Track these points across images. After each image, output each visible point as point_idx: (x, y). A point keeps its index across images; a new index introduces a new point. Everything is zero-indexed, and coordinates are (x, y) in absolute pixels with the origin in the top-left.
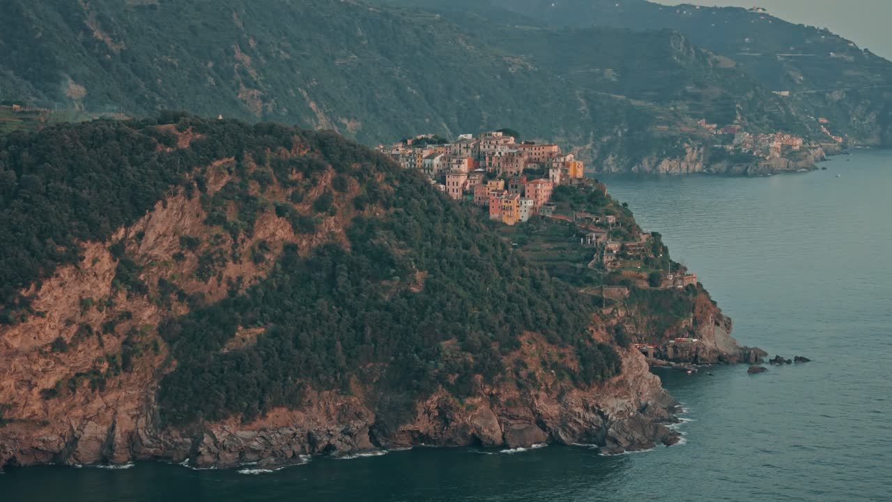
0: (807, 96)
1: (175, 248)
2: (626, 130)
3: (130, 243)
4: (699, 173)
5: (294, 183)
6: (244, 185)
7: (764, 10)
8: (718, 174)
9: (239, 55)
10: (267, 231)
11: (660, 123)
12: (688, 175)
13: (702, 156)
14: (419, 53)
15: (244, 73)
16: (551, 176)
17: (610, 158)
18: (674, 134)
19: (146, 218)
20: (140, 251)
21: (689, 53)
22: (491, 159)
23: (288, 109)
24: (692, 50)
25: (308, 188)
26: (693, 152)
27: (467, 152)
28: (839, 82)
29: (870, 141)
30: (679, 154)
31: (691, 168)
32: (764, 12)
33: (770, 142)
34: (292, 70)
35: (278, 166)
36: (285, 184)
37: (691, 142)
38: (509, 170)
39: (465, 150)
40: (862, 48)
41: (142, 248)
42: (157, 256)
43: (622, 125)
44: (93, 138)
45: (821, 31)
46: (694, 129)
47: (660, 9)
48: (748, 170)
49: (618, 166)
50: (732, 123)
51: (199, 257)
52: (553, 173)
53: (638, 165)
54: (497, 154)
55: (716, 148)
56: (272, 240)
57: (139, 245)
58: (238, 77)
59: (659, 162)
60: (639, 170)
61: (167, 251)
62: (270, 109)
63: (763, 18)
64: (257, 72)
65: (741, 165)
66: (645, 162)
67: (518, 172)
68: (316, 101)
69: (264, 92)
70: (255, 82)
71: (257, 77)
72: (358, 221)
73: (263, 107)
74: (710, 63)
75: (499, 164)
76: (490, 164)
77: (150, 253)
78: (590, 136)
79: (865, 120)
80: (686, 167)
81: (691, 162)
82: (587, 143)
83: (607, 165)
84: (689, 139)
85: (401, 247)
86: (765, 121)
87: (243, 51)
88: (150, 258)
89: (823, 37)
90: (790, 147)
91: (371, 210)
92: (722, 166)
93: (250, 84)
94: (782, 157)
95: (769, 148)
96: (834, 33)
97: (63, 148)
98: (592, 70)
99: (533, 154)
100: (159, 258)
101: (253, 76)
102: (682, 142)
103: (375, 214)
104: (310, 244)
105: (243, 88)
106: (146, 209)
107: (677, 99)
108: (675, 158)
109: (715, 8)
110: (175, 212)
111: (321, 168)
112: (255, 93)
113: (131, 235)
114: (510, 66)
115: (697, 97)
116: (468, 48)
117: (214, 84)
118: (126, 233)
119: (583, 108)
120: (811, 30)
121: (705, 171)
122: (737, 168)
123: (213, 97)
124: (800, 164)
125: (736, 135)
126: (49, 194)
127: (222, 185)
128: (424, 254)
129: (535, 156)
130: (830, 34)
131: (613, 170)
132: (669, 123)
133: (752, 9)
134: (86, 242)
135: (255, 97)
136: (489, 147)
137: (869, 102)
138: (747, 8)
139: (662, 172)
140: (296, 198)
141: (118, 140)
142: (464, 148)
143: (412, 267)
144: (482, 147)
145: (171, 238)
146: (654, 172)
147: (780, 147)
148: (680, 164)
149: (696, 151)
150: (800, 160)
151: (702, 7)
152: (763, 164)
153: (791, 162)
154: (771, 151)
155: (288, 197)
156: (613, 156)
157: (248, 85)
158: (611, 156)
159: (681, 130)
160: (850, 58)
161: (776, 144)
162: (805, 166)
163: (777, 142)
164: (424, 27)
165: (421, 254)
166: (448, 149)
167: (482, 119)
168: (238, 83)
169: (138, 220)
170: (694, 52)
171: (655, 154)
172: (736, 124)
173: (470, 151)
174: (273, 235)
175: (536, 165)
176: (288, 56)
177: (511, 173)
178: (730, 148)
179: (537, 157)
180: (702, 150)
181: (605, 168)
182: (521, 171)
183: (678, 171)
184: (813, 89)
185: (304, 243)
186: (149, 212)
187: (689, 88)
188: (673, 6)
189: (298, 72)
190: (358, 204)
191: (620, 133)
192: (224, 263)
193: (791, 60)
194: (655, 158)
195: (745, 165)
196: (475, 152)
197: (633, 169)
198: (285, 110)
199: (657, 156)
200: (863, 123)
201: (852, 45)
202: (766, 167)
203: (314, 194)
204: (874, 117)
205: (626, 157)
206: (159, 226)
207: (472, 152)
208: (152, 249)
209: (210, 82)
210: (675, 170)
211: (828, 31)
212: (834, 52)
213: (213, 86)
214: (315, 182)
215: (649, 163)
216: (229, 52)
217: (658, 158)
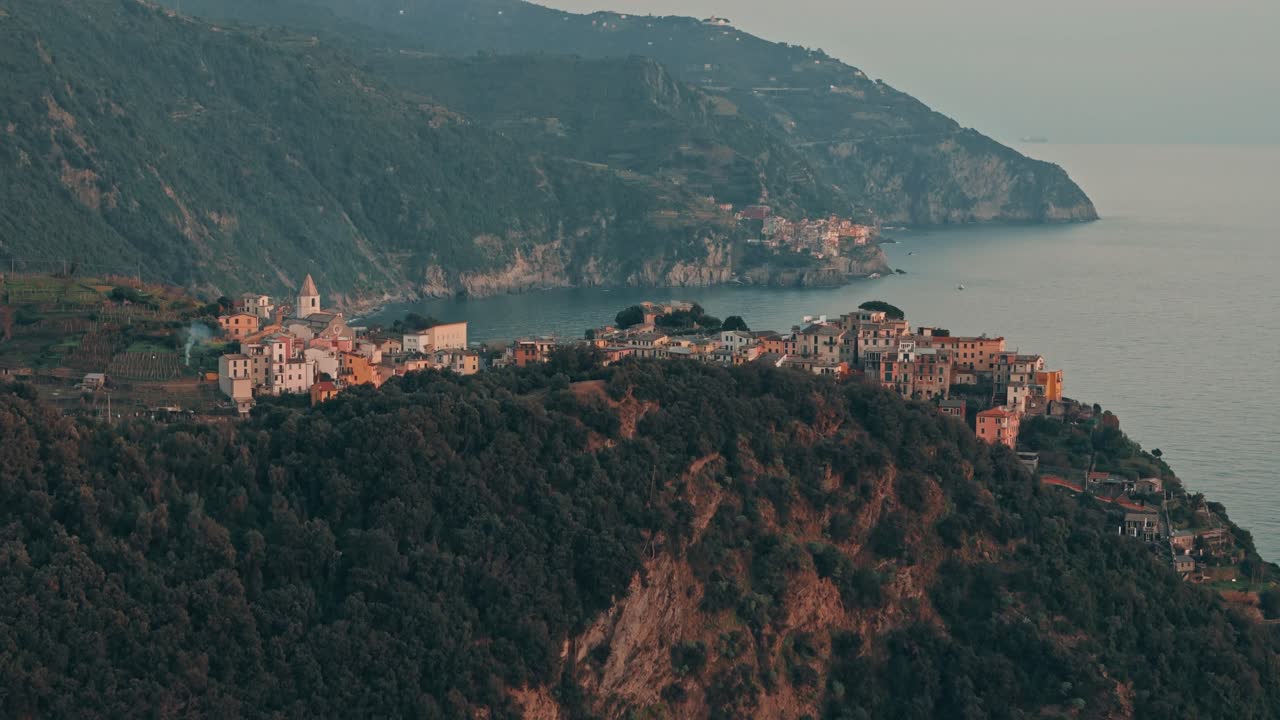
0: (802, 151)
1: (664, 674)
2: (613, 218)
3: (583, 673)
4: (728, 283)
5: (832, 498)
6: (749, 511)
7: (726, 20)
8: (757, 285)
9: (55, 112)
10: (802, 611)
11: (664, 206)
12: (712, 287)
13: (729, 257)
14: (295, 99)
15: (66, 143)
16: (1010, 398)
17: (592, 263)
18: (687, 223)
19: (611, 614)
20: (602, 691)
21: (671, 92)
22: (889, 367)
23: (141, 202)
24: (676, 88)
25: (855, 508)
26: (716, 251)
27: (831, 351)
28: (847, 130)
29: (897, 218)
30: (697, 255)
31: (716, 275)
32: (727, 24)
33: (820, 232)
34: (132, 134)
35: (797, 462)
36: (817, 503)
37: (714, 235)
38: (925, 388)
39: (828, 348)
40: (872, 77)
41: (605, 682)
42: (633, 697)
43: (607, 210)
44: (461, 427)
45: (813, 52)
46: (714, 215)
47: (566, 19)
48: (805, 279)
49: (604, 275)
50: (756, 203)
51: (706, 689)
52: (1015, 394)
53: (637, 274)
54: (901, 357)
55: (749, 245)
56: (812, 630)
57: (600, 677)
58: (57, 149)
59: (668, 269)
60: (639, 282)
61: (652, 682)
62: (113, 204)
63: (726, 33)
64: (87, 140)
65: (791, 272)
66: (648, 269)
67: (943, 391)
68: (174, 186)
69: (101, 174)
70: (87, 158)
71: (87, 149)
72: (948, 569)
73: (102, 200)
74: (703, 108)
75: (906, 376)
76: (888, 377)
77: (620, 691)
78: (557, 228)
79: (886, 186)
80: (708, 275)
81: (715, 266)
82: (553, 239)
83: (588, 274)
84: (711, 232)
85: (1063, 631)
86: (789, 196)
87: (62, 105)
88: (624, 703)
89: (817, 62)
90: (851, 240)
91: (973, 545)
92: (762, 272)
93: (80, 162)
94: (840, 255)
95: (820, 241)
96: (832, 56)
97: (415, 457)
98: (526, 120)
99: (961, 354)
100: (636, 702)
101: (82, 147)
102: (701, 235)
103: (981, 556)
104: (873, 630)
105: (68, 167)
106: (611, 594)
107: (667, 165)
108: (693, 261)
109: (649, 19)
110: (658, 591)
111: (875, 462)
112: (87, 176)
113: (582, 654)
114: (431, 119)
115: (699, 162)
116: (366, 89)
117: (29, 163)
118: (573, 651)
119: (544, 183)
120: (798, 51)
121: (736, 280)
122: (787, 276)
123: (33, 186)
124: (869, 266)
125: (766, 220)
126: (417, 574)
127: (710, 515)
128: (1113, 643)
129: (965, 360)
130: (826, 58)
131: (597, 281)
132: (678, 207)
133: (709, 20)
134: (521, 690)
135: (87, 182)
136: (875, 343)
137: (891, 158)
138: (701, 19)
139: (675, 283)
140: (837, 531)
141: (512, 428)
142: (825, 343)
143: (1100, 674)
144: (861, 343)
145: (656, 655)
146: (662, 284)
147: (837, 239)
148: (700, 270)
149: (720, 249)
150: (866, 259)
151: (630, 17)
152: (826, 268)
153: (854, 262)
154: (825, 247)
155: (824, 531)
156: (596, 259)
157: (75, 164)
158: (592, 259)
159: (696, 218)
160: (859, 93)
161: (831, 236)
162: (875, 268)
163: (833, 231)
164: (299, 57)
165: (1107, 643)
166: (790, 345)
167: (402, 203)
168: (58, 159)
169: (594, 619)
170: (678, 91)
171: (663, 255)
172: (763, 204)
173: (836, 350)
174: (815, 617)
175: (970, 376)
176: (121, 112)
177: (929, 392)
178: (774, 244)
179: (969, 360)
180: (729, 247)
181: (586, 279)
182: (948, 391)
183: (697, 282)
184: (809, 141)
185: (863, 629)
186: (617, 599)
187: (685, 148)
188: (585, 13)
189: (141, 138)
190: (947, 534)
191: (604, 223)
192: (752, 698)
193: (774, 97)
194: (662, 262)
195: (798, 270)
196: (848, 351)
197: (629, 279)
198: (136, 204)
199: (665, 259)
200: (885, 190)
201: (859, 73)
202: (831, 273)
203: (867, 521)
204: (899, 181)
205: (616, 261)
206: (635, 627)
207: (842, 351)
208: (624, 681)
209: (23, 162)
210: (693, 281)
211: (823, 53)
212: (834, 85)
213: (28, 166)
214: (865, 491)
215: (654, 270)
216: (40, 108)
217: (667, 263)
